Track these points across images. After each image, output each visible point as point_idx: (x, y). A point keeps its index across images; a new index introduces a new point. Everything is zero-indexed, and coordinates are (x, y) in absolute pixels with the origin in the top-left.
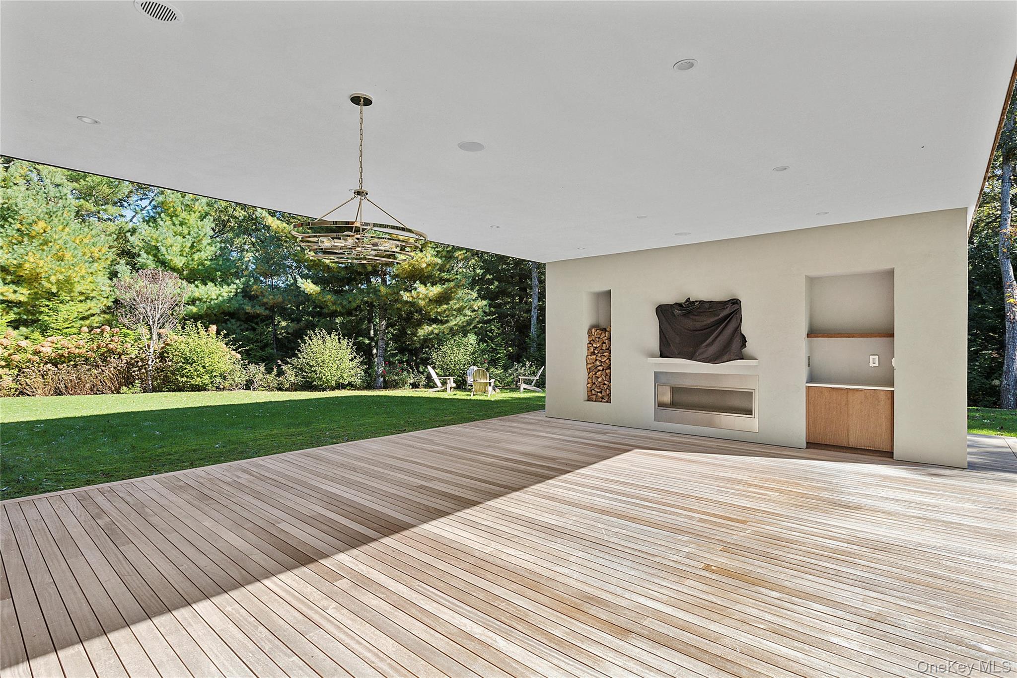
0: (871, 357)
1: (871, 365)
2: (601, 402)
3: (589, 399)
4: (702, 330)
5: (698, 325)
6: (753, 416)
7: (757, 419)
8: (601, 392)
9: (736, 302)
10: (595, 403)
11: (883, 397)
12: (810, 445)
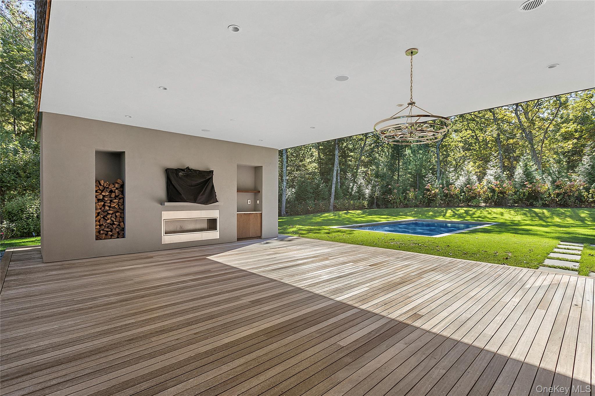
0: (249, 200)
1: (249, 203)
2: (111, 238)
3: (97, 238)
4: (195, 186)
5: (194, 183)
6: (217, 231)
7: (219, 232)
8: (111, 231)
9: (211, 173)
10: (104, 240)
11: (259, 216)
12: (239, 239)
